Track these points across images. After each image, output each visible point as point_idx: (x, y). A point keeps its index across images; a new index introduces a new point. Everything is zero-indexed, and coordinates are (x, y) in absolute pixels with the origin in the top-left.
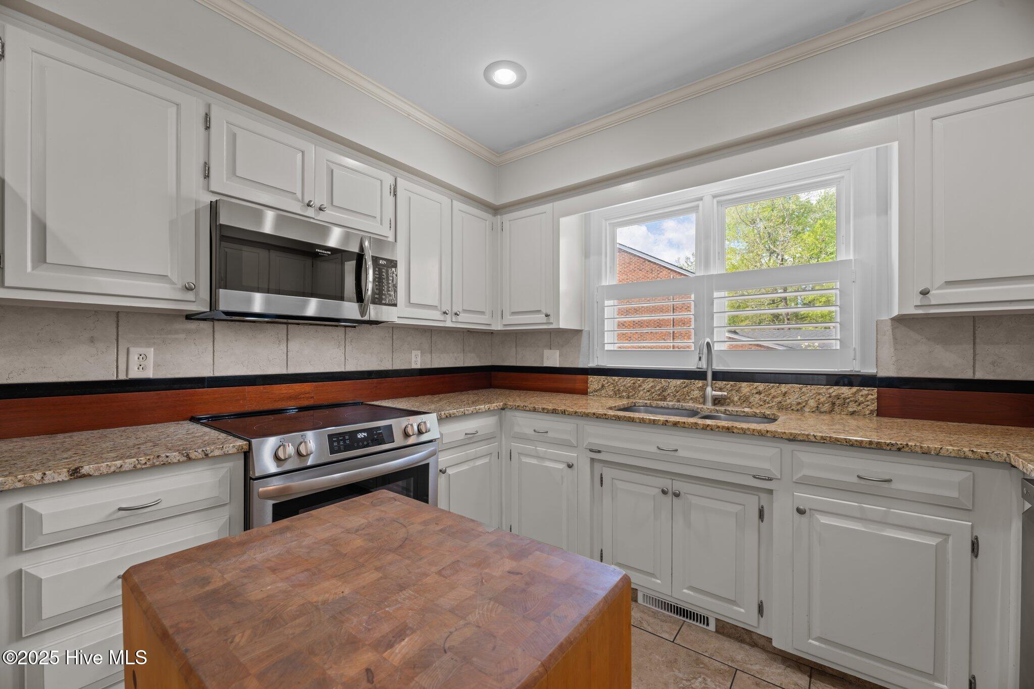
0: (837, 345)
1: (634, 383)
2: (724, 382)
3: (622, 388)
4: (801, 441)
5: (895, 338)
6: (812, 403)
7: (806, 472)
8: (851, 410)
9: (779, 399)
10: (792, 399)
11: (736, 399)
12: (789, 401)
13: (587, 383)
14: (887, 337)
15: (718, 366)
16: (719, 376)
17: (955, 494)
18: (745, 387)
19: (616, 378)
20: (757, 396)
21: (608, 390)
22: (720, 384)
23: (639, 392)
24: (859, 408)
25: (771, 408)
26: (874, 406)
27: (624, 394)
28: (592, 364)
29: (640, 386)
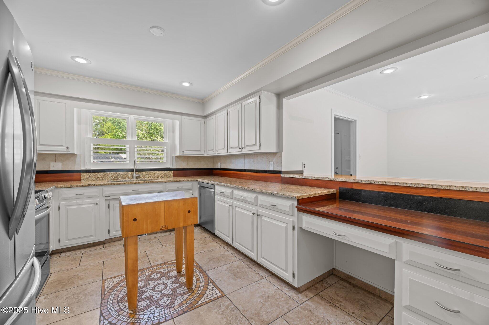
0: (165, 162)
1: (105, 174)
2: (138, 172)
3: (99, 176)
4: (168, 182)
5: (176, 160)
6: (160, 176)
7: (169, 188)
8: (168, 176)
9: (153, 175)
10: (156, 175)
11: (142, 176)
12: (155, 176)
13: (81, 176)
14: (174, 160)
15: (138, 167)
16: (137, 170)
17: (190, 187)
18: (144, 173)
19: (97, 173)
20: (147, 175)
21: (92, 178)
22: (137, 172)
23: (108, 177)
24: (170, 176)
25: (151, 178)
26: (172, 175)
27: (101, 179)
28: (83, 168)
29: (108, 175)
